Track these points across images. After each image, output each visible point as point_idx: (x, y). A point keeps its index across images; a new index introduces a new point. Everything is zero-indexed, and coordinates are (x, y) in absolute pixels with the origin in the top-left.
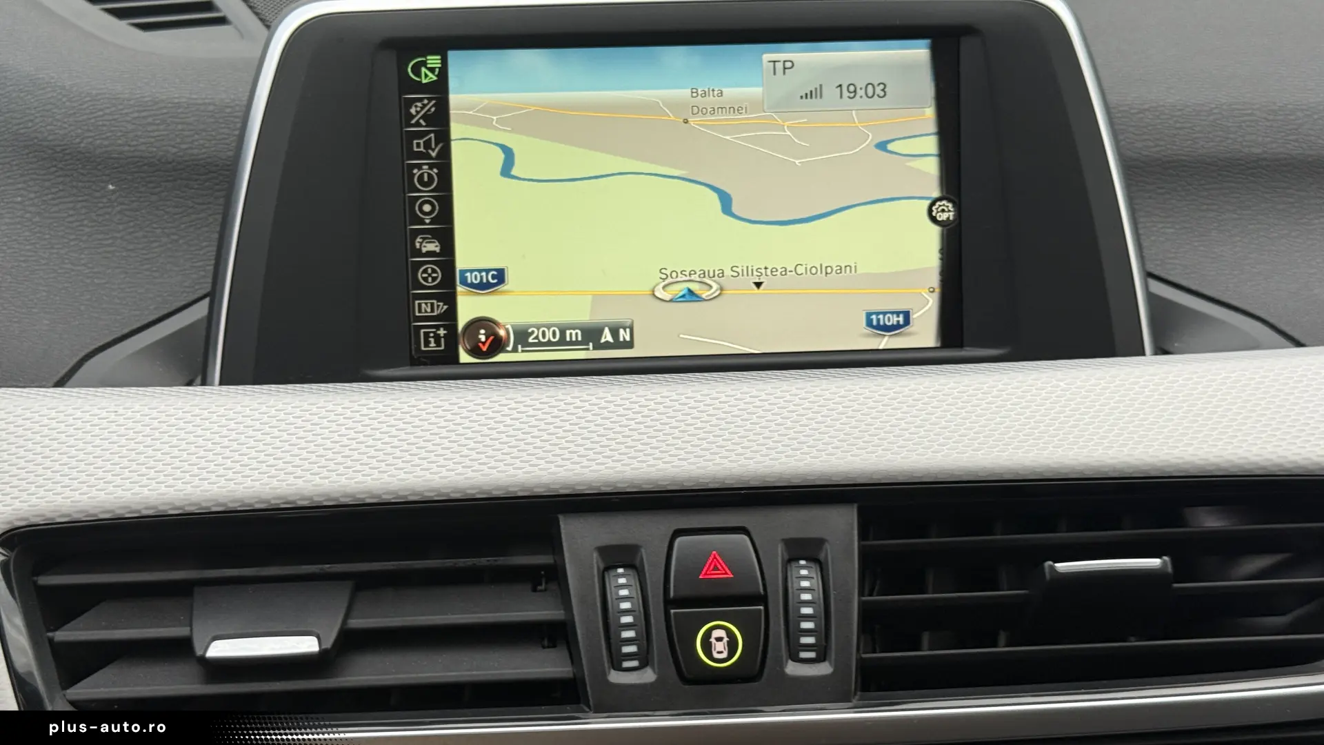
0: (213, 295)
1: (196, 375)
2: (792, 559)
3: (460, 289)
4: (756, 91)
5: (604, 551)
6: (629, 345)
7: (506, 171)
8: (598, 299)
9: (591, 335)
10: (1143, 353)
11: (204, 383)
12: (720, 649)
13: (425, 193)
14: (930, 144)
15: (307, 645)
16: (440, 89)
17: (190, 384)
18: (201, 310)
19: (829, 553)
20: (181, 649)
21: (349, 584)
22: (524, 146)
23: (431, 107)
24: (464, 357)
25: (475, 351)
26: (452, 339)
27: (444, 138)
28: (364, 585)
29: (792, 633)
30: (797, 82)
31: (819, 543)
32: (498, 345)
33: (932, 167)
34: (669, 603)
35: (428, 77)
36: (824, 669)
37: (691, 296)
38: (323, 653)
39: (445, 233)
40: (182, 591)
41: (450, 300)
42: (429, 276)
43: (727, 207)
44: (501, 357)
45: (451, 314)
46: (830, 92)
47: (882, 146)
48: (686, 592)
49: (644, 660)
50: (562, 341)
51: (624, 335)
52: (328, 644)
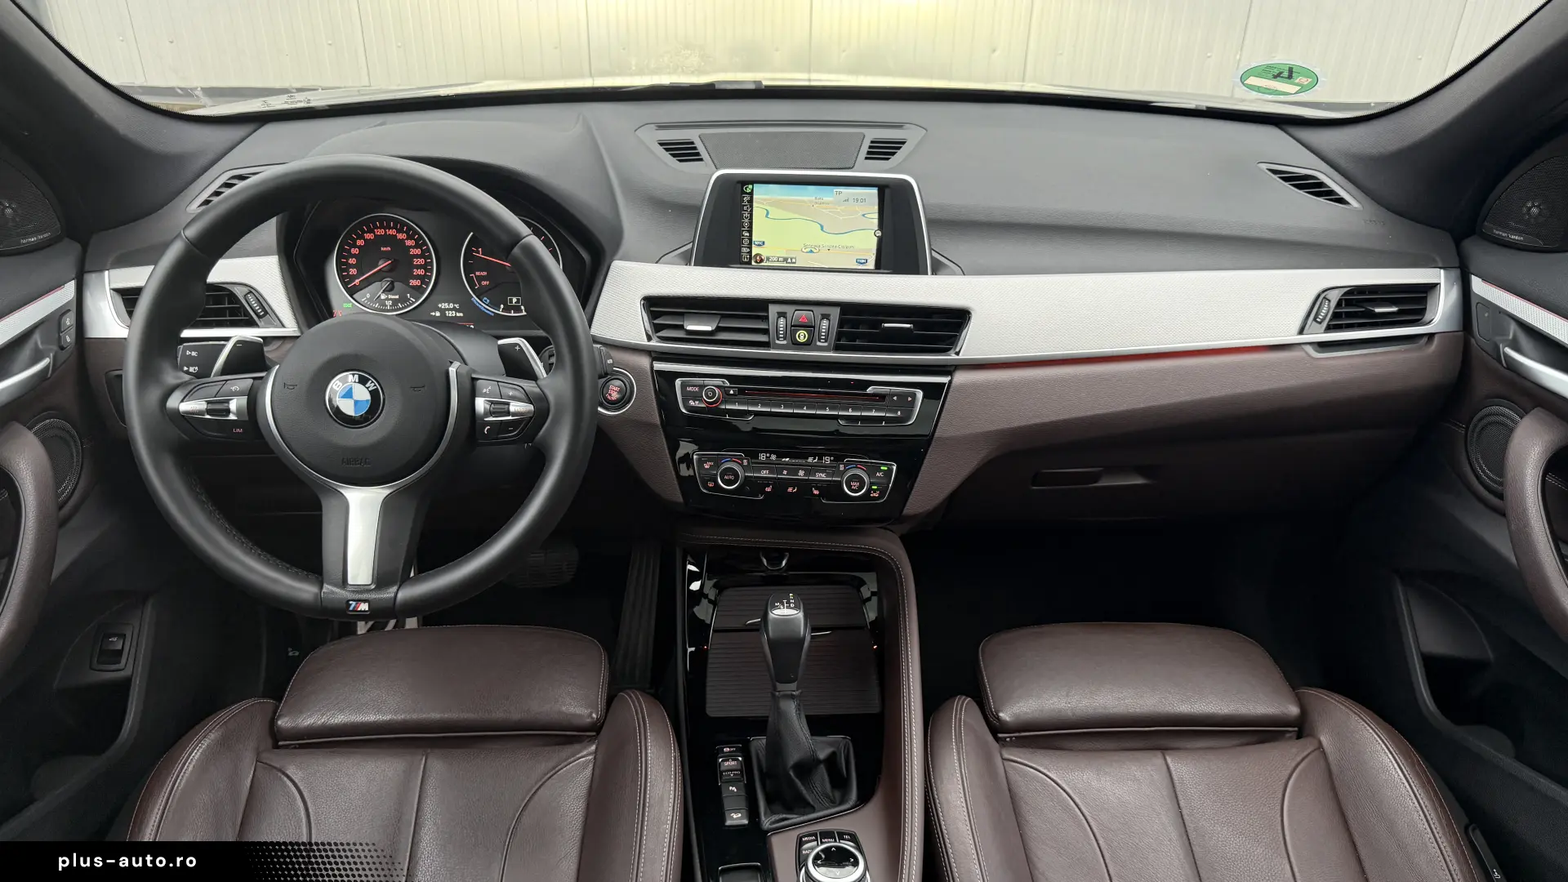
0: (693, 242)
1: (688, 263)
2: (823, 319)
3: (753, 245)
4: (831, 199)
5: (778, 313)
6: (795, 263)
7: (767, 216)
8: (787, 251)
9: (785, 260)
10: (927, 274)
11: (690, 265)
12: (802, 337)
13: (747, 220)
14: (876, 216)
15: (709, 328)
16: (751, 194)
17: (686, 265)
18: (690, 246)
19: (831, 317)
20: (681, 327)
21: (719, 316)
22: (772, 210)
23: (749, 198)
24: (753, 263)
25: (756, 262)
26: (751, 258)
27: (752, 206)
28: (724, 317)
29: (819, 335)
30: (842, 197)
31: (829, 315)
32: (762, 261)
33: (876, 221)
34: (792, 326)
35: (749, 191)
36: (826, 344)
37: (811, 251)
38: (712, 331)
39: (750, 231)
40: (682, 314)
41: (750, 248)
42: (746, 242)
43: (822, 229)
44: (762, 264)
45: (750, 252)
46: (851, 200)
47: (863, 215)
48: (797, 323)
49: (785, 338)
50: (778, 261)
51: (794, 260)
52: (714, 328)
